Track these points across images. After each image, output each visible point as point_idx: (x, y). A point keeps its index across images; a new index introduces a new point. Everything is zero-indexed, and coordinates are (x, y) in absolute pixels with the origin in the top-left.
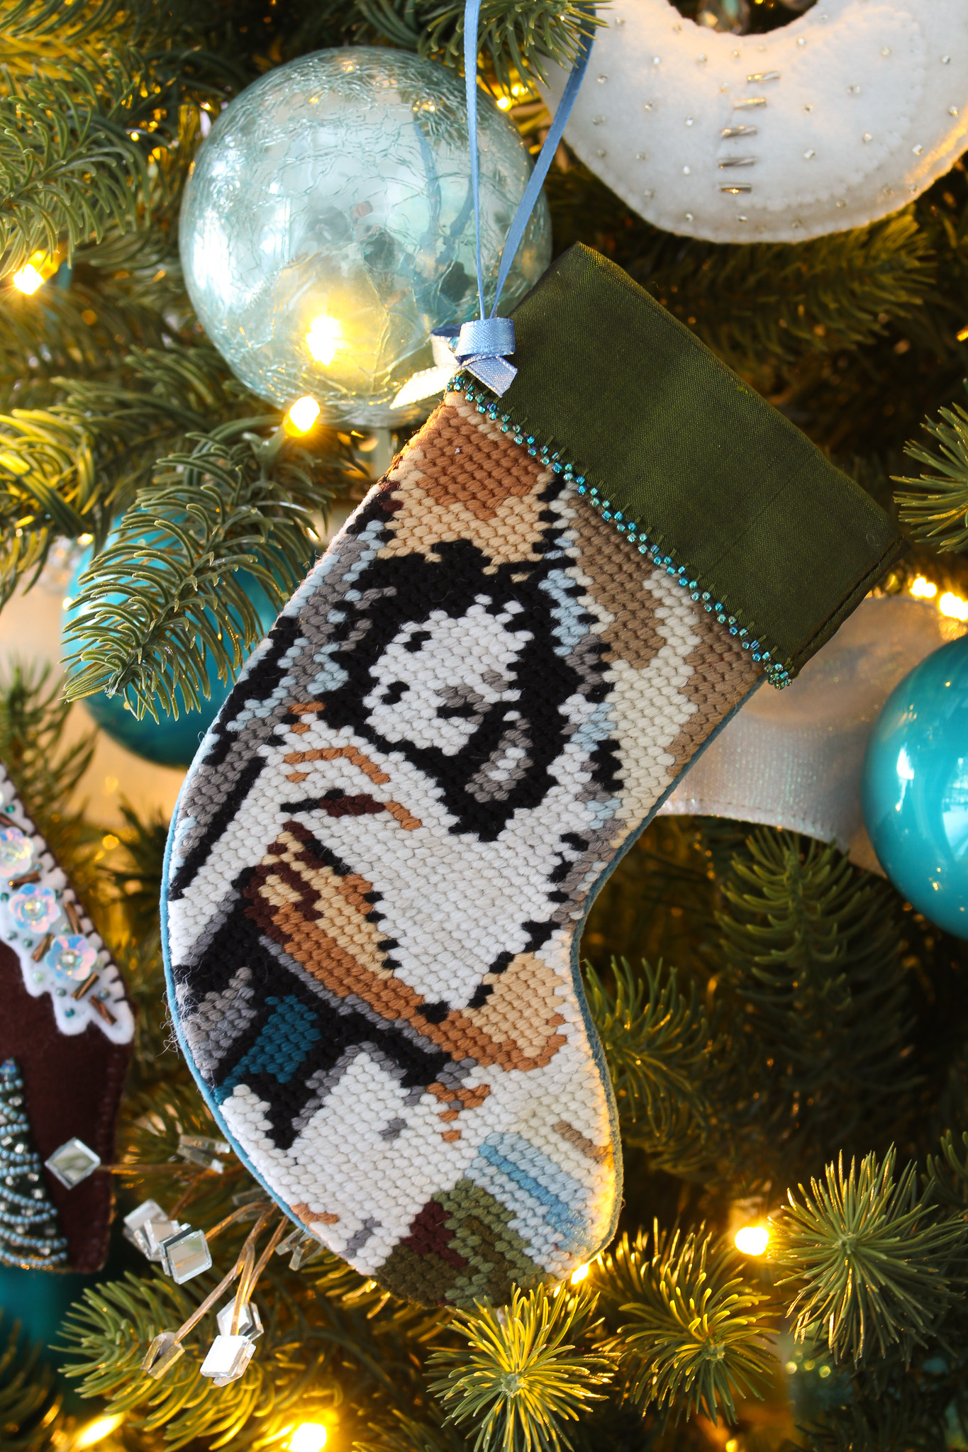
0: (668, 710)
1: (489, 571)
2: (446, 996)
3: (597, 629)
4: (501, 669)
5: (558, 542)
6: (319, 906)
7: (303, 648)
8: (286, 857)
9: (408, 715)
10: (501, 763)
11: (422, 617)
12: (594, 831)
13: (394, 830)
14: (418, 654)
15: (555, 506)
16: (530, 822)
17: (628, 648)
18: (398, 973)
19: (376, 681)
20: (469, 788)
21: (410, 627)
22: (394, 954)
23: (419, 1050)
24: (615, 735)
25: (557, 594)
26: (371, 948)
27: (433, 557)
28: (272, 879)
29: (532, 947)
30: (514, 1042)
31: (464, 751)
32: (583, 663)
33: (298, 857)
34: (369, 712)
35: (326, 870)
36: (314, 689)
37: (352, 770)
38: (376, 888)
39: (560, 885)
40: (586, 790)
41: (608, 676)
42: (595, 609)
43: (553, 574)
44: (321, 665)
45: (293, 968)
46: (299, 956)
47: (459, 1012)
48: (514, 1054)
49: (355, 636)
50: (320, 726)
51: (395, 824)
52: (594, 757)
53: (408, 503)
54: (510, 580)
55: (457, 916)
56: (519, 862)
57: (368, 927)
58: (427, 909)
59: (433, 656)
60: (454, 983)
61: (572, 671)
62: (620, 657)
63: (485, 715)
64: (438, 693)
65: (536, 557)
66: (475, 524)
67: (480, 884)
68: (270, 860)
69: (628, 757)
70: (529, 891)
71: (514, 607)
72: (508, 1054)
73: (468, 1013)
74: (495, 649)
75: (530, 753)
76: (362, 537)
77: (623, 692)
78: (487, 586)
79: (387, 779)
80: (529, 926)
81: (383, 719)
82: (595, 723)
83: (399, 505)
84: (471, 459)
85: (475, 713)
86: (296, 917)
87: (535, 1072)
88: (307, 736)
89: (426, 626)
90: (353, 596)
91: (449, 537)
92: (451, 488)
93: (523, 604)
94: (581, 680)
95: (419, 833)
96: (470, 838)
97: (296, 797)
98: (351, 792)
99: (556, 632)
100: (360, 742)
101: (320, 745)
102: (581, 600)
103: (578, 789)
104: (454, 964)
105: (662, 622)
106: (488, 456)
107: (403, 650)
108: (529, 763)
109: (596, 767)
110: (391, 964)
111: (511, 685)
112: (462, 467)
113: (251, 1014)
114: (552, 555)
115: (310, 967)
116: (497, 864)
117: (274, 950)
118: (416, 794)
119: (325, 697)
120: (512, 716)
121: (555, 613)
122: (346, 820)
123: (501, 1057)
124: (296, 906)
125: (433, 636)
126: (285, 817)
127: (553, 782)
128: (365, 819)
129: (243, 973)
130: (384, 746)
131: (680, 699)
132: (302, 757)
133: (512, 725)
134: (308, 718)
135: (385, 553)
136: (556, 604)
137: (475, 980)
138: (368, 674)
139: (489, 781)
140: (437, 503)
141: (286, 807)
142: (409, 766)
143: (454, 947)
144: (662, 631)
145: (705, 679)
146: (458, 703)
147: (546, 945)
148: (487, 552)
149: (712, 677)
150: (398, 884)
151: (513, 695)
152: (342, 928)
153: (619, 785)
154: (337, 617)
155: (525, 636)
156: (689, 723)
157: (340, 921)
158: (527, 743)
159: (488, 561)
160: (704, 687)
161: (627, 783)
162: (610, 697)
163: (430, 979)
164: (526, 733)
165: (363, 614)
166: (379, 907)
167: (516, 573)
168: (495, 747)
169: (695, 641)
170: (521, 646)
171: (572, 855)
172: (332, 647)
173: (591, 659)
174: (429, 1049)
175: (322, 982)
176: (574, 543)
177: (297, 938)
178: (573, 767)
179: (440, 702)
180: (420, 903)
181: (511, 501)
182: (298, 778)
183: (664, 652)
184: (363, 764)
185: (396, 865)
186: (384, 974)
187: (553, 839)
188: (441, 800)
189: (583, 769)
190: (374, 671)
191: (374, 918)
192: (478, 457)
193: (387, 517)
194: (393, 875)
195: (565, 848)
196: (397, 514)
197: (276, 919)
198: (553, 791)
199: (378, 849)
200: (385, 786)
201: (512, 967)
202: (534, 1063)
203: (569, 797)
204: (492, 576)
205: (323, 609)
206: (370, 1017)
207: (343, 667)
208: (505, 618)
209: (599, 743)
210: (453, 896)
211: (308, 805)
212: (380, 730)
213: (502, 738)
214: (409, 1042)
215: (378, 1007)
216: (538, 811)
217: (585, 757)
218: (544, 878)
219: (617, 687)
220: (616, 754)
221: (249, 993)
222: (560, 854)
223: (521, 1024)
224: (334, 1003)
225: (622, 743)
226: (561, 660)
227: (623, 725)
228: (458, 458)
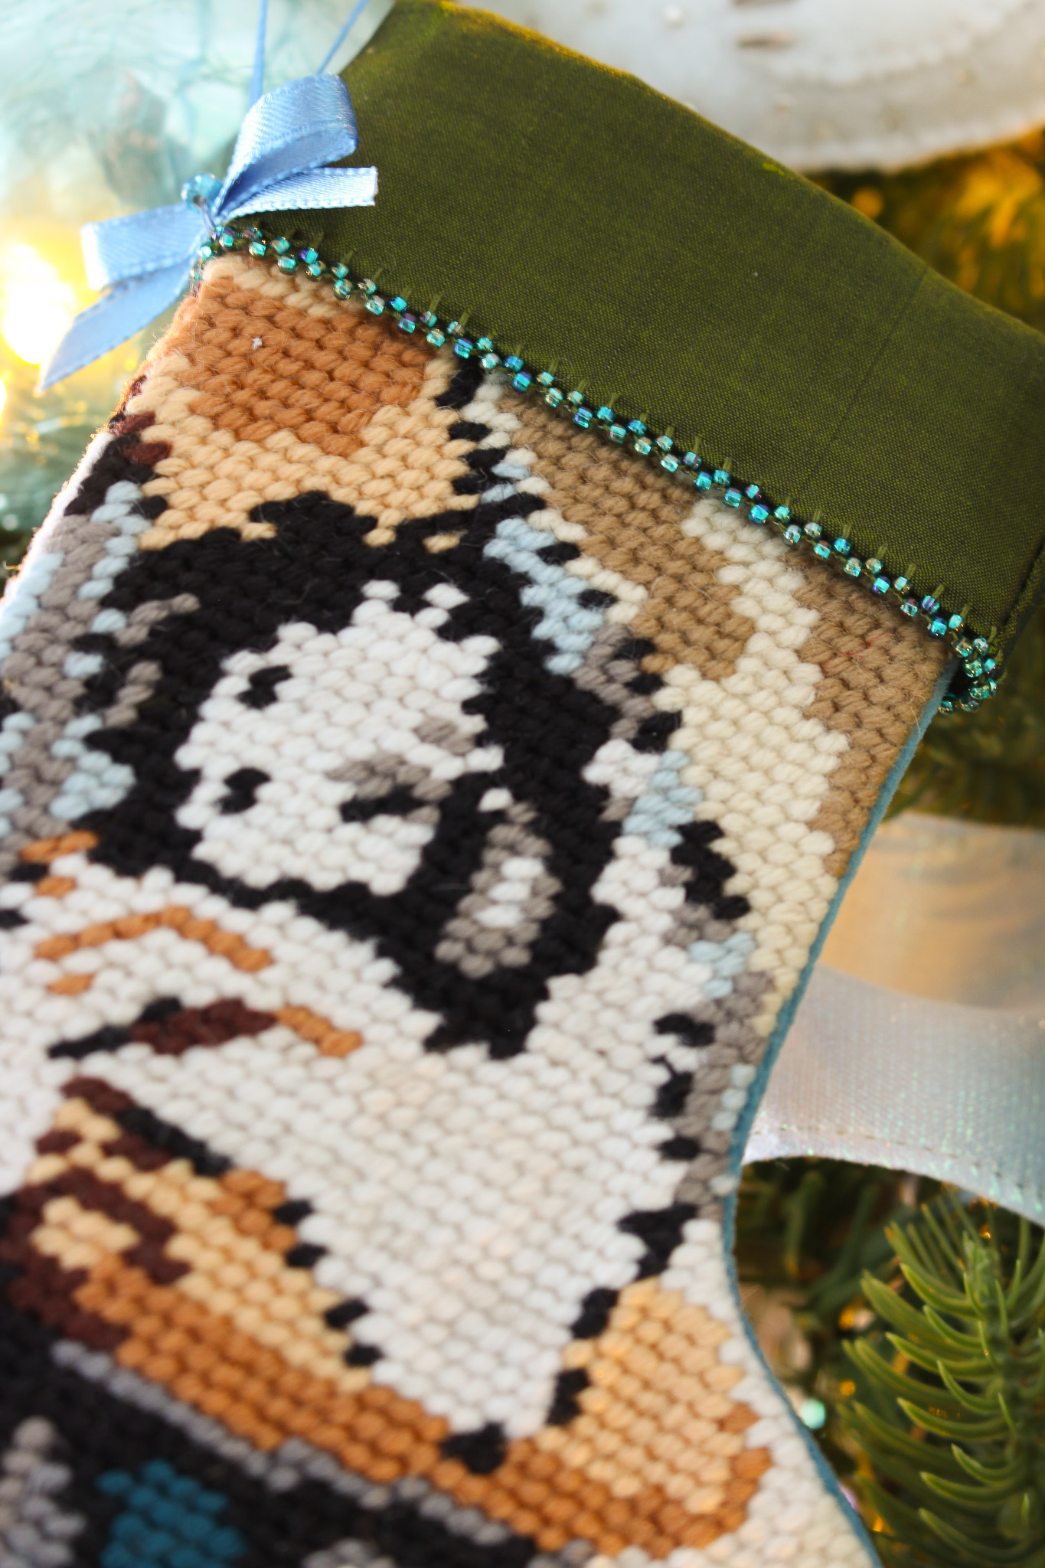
0: (796, 751)
1: (379, 537)
2: (498, 1409)
3: (620, 614)
4: (452, 712)
5: (500, 469)
6: (179, 1248)
7: (24, 733)
8: (85, 1155)
9: (283, 827)
10: (500, 891)
11: (265, 640)
12: (719, 1003)
13: (307, 1063)
14: (273, 710)
15: (477, 411)
16: (586, 1002)
17: (687, 642)
18: (383, 1372)
19: (194, 777)
20: (446, 950)
21: (242, 665)
22: (366, 1330)
23: (465, 1542)
24: (707, 811)
25: (524, 562)
26: (313, 1326)
27: (262, 530)
28: (60, 1210)
29: (652, 1266)
30: (659, 1489)
31: (416, 882)
32: (611, 680)
33: (109, 1150)
34: (195, 837)
35: (178, 1169)
36: (69, 806)
37: (192, 951)
38: (298, 1190)
39: (679, 1121)
40: (684, 924)
41: (664, 700)
42: (606, 580)
43: (508, 527)
44: (71, 761)
45: (150, 1398)
46: (162, 1367)
47: (530, 1442)
48: (669, 1514)
49: (133, 694)
50: (100, 876)
51: (307, 1050)
52: (678, 856)
53: (182, 443)
54: (423, 549)
55: (480, 1230)
56: (581, 1090)
57: (296, 1279)
58: (415, 1222)
59: (304, 710)
60: (507, 1378)
61: (592, 697)
62: (678, 661)
63: (443, 805)
64: (335, 776)
65: (467, 502)
66: (327, 463)
67: (515, 1149)
68: (50, 1167)
69: (743, 848)
70: (614, 1147)
71: (446, 596)
72: (654, 1519)
73: (552, 1439)
74: (430, 677)
75: (553, 866)
76: (101, 514)
77: (700, 727)
78: (380, 565)
79: (266, 959)
80: (636, 1223)
81: (231, 845)
82: (664, 792)
83: (163, 450)
84: (286, 354)
85: (420, 803)
86: (134, 1280)
87: (722, 1546)
88: (74, 899)
89: (276, 657)
90: (109, 621)
91: (282, 492)
92: (262, 407)
93: (463, 588)
94: (614, 713)
95: (360, 1059)
96: (471, 1055)
97: (79, 1025)
98: (197, 996)
99: (541, 631)
100: (192, 895)
101: (108, 912)
102: (575, 566)
103: (665, 922)
104: (495, 1337)
105: (737, 589)
106: (320, 345)
107: (240, 708)
108: (553, 886)
109: (686, 874)
110: (363, 1356)
111: (480, 741)
112: (273, 370)
113: (68, 1525)
114: (496, 494)
115: (190, 1388)
116: (540, 1100)
117: (94, 1366)
118: (340, 980)
119: (93, 821)
120: (495, 799)
121: (530, 596)
122: (199, 1058)
123: (644, 1529)
124: (129, 1257)
125: (294, 670)
126: (64, 1070)
127: (611, 915)
128: (239, 1048)
129: (35, 1432)
130: (247, 897)
131: (812, 728)
132: (74, 942)
133: (499, 817)
134: (69, 865)
135: (158, 535)
136: (525, 580)
137: (548, 1365)
138: (173, 767)
139: (483, 930)
140: (238, 436)
141: (62, 1050)
142: (309, 926)
143: (487, 1298)
144: (743, 606)
145: (846, 685)
146: (378, 788)
147: (680, 1256)
148: (363, 508)
149: (861, 677)
150: (343, 1174)
151: (490, 759)
152: (238, 1291)
153: (738, 907)
154: (89, 664)
155: (481, 647)
156: (843, 768)
157: (233, 1274)
158: (537, 845)
159: (371, 522)
160: (852, 701)
161: (757, 898)
162: (680, 739)
163: (452, 1378)
164: (533, 828)
165: (140, 652)
166: (311, 1230)
167: (433, 534)
168: (477, 864)
169: (810, 617)
170: (481, 665)
171: (686, 1058)
172: (89, 723)
173: (625, 669)
174: (489, 1534)
175: (220, 1420)
176: (531, 471)
177: (145, 1326)
178: (647, 880)
179: (344, 792)
180: (395, 1211)
181: (387, 413)
182: (76, 986)
183: (757, 643)
184: (209, 937)
185: (331, 1134)
186: (354, 1380)
187: (640, 1030)
188: (395, 983)
189: (665, 881)
190: (186, 757)
191: (304, 1257)
192: (298, 347)
193: (143, 473)
194: (324, 1158)
195: (668, 1044)
196: (163, 466)
197: (87, 1296)
198: (616, 933)
199: (283, 1108)
200: (269, 974)
201: (622, 1317)
202: (719, 1524)
203: (651, 943)
204: (389, 547)
205: (53, 653)
206: (346, 1483)
207: (118, 758)
208: (435, 616)
209: (682, 829)
210: (465, 1184)
211: (108, 1039)
212: (230, 865)
213: (485, 843)
214: (437, 1527)
215: (357, 1455)
216: (598, 977)
217: (662, 858)
218: (640, 1116)
219: (689, 716)
220: (719, 846)
221: (56, 1475)
222: (660, 1060)
223: (666, 1445)
224: (256, 1465)
225: (725, 823)
226: (567, 682)
227: (718, 789)
228: (261, 356)
